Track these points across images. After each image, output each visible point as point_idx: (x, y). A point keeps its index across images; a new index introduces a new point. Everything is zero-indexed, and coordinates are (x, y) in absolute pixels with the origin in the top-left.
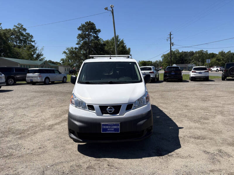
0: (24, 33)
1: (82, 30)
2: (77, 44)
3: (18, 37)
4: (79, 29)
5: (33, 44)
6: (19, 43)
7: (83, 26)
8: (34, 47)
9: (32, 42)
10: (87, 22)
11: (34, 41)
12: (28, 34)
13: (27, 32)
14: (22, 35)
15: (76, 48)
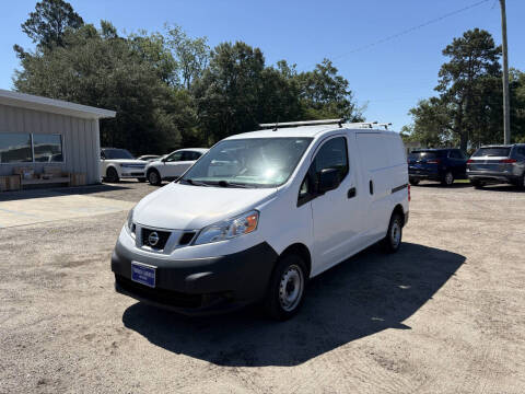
0: (333, 78)
1: (455, 53)
2: (438, 89)
3: (320, 87)
4: (446, 52)
5: (347, 98)
6: (322, 99)
7: (458, 43)
8: (347, 103)
9: (346, 93)
10: (469, 32)
11: (349, 93)
12: (340, 79)
13: (338, 74)
14: (328, 81)
15: (433, 100)
